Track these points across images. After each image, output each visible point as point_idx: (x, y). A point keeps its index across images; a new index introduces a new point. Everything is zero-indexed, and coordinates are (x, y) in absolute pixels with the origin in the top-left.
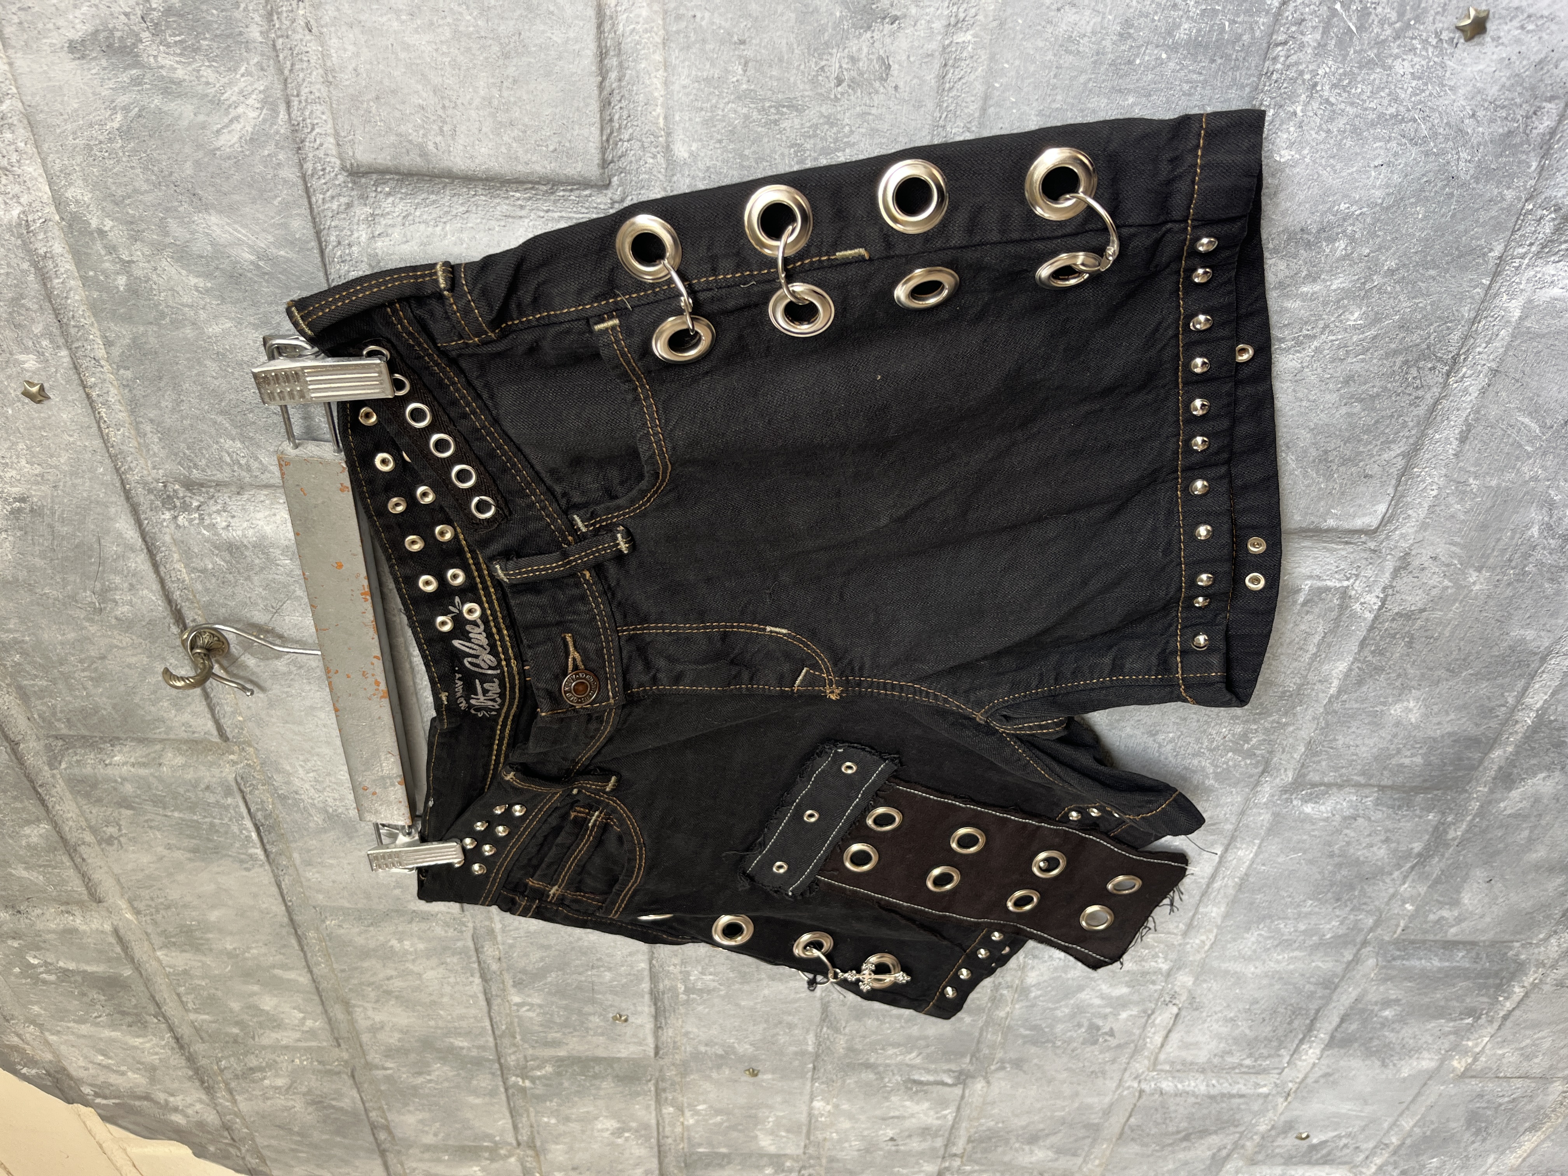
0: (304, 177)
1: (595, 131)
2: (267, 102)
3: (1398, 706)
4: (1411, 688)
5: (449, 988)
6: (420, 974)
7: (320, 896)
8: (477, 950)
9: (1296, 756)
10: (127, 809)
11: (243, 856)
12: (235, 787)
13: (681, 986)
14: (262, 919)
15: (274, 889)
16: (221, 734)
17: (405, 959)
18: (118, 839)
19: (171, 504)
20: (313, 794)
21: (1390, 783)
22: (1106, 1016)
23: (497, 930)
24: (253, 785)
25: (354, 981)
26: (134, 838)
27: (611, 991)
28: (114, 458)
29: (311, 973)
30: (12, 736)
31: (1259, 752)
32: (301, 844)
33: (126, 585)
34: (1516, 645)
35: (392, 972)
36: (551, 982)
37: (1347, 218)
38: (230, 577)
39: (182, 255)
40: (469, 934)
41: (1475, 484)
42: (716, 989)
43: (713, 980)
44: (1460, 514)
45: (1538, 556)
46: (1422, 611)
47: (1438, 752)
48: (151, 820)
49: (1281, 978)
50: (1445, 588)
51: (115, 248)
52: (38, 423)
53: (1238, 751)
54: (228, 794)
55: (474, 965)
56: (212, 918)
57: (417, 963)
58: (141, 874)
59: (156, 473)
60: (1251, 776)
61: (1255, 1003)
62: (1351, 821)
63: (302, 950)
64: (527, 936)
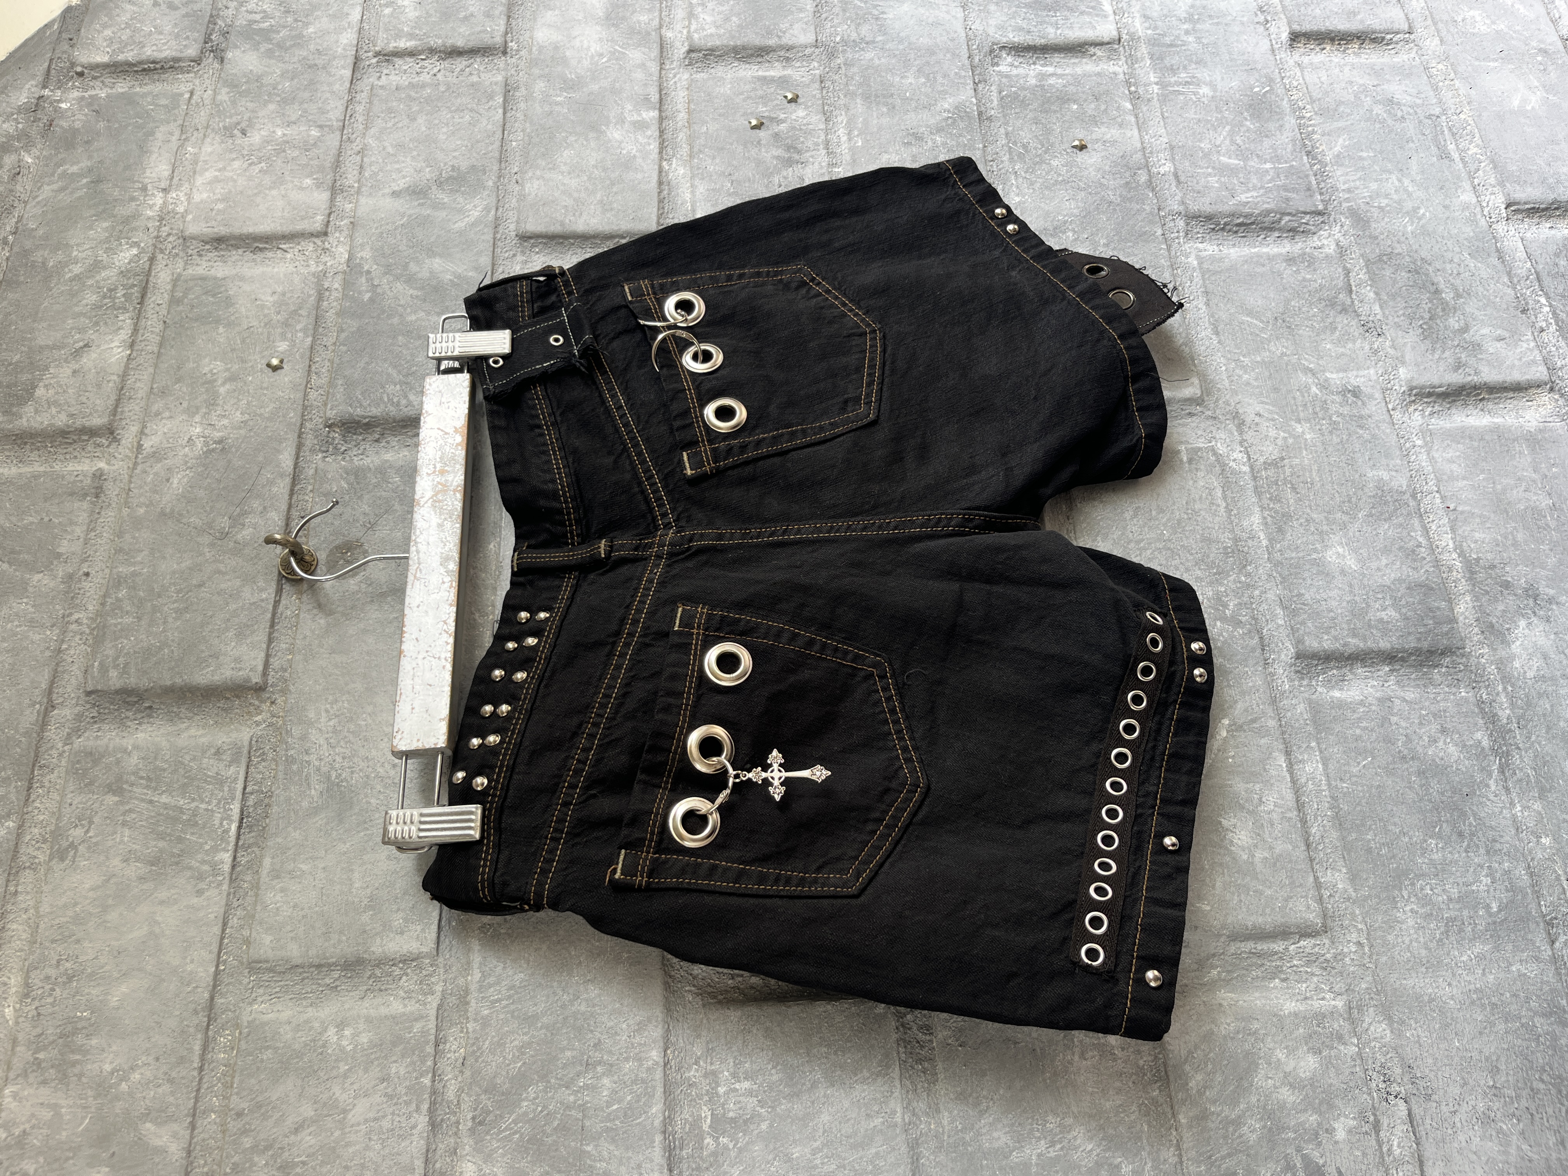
0: (494, 239)
1: (655, 210)
2: (487, 209)
3: (1329, 553)
4: (1327, 533)
5: (378, 1147)
6: (345, 1111)
7: (267, 939)
8: (437, 1045)
9: (1281, 622)
10: (114, 794)
11: (206, 868)
12: (245, 751)
13: (705, 1112)
14: (177, 995)
15: (217, 930)
16: (265, 674)
17: (335, 1073)
18: (76, 848)
19: (326, 447)
20: (325, 751)
21: (1389, 646)
22: (1317, 1134)
23: (473, 987)
24: (263, 753)
25: (247, 1142)
26: (96, 844)
27: (608, 1130)
28: (305, 407)
29: (193, 1126)
30: (55, 696)
31: (1244, 619)
32: (279, 840)
33: (260, 508)
34: (1380, 485)
35: (307, 1110)
36: (526, 1114)
37: (1065, 222)
38: (347, 497)
39: (410, 280)
40: (435, 1005)
41: (1246, 360)
42: (755, 1117)
43: (750, 1093)
44: (1252, 381)
45: (1333, 408)
46: (1282, 459)
47: (1403, 602)
48: (130, 811)
49: (1494, 1006)
50: (1285, 439)
51: (372, 279)
52: (265, 385)
53: (1224, 619)
54: (235, 760)
55: (427, 1081)
56: (114, 1001)
57: (349, 1081)
58: (70, 913)
59: (331, 414)
60: (1253, 650)
61: (1495, 1070)
62: (1389, 704)
63: (201, 1069)
64: (509, 997)
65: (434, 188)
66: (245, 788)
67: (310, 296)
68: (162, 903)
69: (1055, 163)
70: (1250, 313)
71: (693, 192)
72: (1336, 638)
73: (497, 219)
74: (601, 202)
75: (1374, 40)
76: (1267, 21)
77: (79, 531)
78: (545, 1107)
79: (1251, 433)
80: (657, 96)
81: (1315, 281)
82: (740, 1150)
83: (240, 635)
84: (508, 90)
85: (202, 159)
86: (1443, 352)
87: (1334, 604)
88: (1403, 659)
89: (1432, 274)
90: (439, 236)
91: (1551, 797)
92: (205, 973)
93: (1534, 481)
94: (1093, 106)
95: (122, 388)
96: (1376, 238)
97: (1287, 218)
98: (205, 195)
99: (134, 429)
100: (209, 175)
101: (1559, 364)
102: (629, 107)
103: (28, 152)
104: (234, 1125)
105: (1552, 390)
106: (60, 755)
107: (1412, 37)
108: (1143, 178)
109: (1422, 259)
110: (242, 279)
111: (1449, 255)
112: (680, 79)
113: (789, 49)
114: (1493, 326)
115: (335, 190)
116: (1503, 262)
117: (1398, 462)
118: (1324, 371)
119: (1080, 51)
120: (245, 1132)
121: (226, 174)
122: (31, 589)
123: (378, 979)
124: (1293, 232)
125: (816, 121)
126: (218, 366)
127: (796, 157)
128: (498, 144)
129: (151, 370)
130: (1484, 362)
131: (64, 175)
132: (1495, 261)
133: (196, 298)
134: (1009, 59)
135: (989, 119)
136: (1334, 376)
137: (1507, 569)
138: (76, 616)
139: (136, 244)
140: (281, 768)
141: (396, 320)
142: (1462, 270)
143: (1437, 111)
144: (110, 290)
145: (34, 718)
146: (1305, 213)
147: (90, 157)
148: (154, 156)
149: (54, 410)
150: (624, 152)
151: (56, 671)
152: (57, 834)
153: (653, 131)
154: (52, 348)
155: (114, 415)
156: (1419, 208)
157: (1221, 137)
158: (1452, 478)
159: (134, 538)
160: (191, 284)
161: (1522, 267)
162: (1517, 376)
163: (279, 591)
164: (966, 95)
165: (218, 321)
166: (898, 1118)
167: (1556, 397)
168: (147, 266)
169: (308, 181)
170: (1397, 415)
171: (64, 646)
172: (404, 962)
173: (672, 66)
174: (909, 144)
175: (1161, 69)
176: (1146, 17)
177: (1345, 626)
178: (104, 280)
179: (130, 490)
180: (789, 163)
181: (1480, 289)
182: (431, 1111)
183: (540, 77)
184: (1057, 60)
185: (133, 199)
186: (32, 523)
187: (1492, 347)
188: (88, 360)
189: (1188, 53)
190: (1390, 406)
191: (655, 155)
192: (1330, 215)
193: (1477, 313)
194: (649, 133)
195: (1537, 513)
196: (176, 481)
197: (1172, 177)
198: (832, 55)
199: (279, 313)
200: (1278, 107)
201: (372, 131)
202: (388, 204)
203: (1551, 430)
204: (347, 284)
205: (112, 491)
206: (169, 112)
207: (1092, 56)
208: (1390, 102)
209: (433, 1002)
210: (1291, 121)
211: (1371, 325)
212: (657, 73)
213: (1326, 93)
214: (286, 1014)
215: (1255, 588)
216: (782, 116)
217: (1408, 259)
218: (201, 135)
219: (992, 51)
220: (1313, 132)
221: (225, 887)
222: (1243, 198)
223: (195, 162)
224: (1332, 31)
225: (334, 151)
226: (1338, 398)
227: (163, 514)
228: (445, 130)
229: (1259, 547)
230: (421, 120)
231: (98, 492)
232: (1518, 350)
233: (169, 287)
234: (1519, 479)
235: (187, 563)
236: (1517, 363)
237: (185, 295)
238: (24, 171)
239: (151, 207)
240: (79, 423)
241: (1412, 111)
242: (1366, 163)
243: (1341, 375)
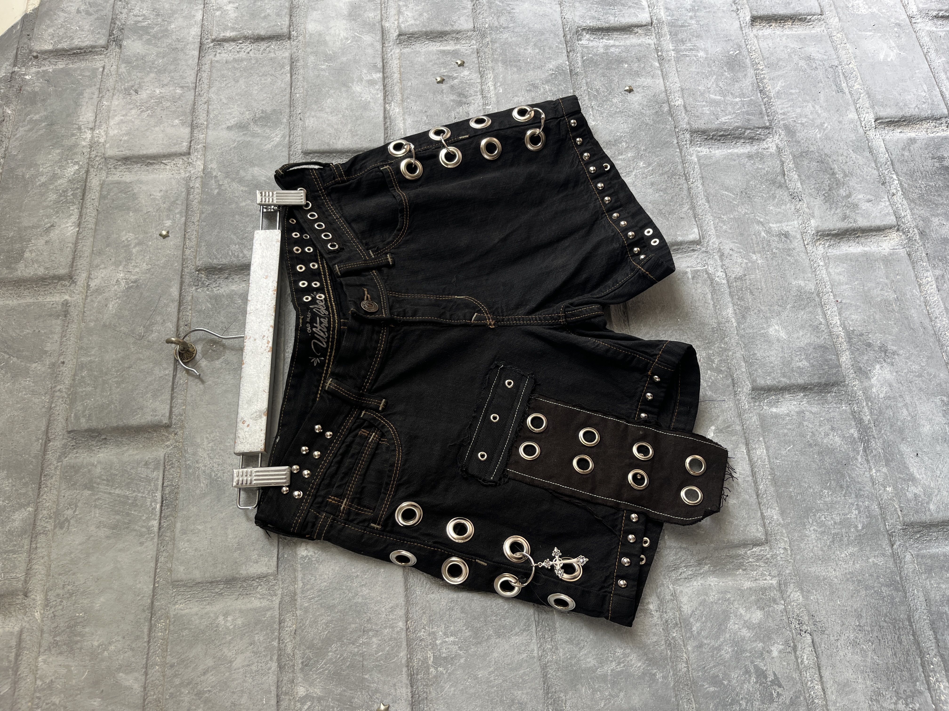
0: (289, 154)
1: (383, 134)
2: (284, 136)
3: (771, 329)
4: (770, 318)
5: (250, 680)
6: (231, 662)
7: (182, 569)
8: (280, 623)
9: (744, 370)
10: (88, 490)
11: (144, 530)
12: (162, 462)
13: (430, 654)
14: (133, 602)
15: (153, 565)
16: (170, 417)
17: (224, 641)
18: (69, 522)
19: (197, 283)
20: (207, 461)
21: (803, 382)
22: (762, 654)
23: (298, 591)
24: (172, 463)
25: (177, 681)
26: (80, 519)
27: (377, 666)
28: (183, 260)
29: (146, 674)
30: (50, 434)
31: (723, 369)
32: (185, 513)
33: (161, 321)
34: (800, 289)
35: (210, 662)
36: (331, 659)
37: (621, 137)
38: (211, 313)
39: (241, 181)
40: (278, 602)
41: (725, 218)
42: (457, 656)
43: (454, 643)
44: (728, 230)
45: (774, 245)
46: (745, 275)
47: (811, 357)
48: (99, 499)
49: (859, 581)
50: (746, 263)
51: (218, 181)
52: (159, 247)
53: (712, 369)
54: (156, 468)
55: (275, 643)
56: (97, 606)
57: (232, 645)
58: (68, 558)
59: (199, 263)
60: (728, 386)
61: (859, 617)
62: (802, 415)
63: (149, 642)
64: (319, 596)
65: (252, 124)
66: (163, 484)
67: (182, 192)
68: (120, 550)
69: (615, 100)
70: (727, 189)
71: (404, 123)
72: (774, 379)
73: (290, 142)
74: (351, 130)
75: (800, 20)
76: (738, 10)
77: (56, 337)
78: (341, 655)
79: (728, 260)
80: (381, 64)
81: (764, 169)
82: (450, 674)
83: (155, 396)
84: (293, 61)
85: (112, 109)
86: (836, 210)
87: (773, 359)
88: (811, 389)
89: (831, 163)
90: (256, 154)
91: (893, 464)
92: (148, 589)
93: (886, 284)
94: (636, 65)
95: (75, 251)
96: (799, 142)
97: (748, 131)
98: (116, 132)
99: (84, 275)
100: (117, 119)
101: (903, 214)
102: (365, 71)
103: (8, 106)
104: (169, 673)
105: (898, 230)
106: (56, 468)
107: (823, 17)
108: (666, 109)
109: (825, 154)
110: (141, 182)
111: (841, 151)
112: (394, 53)
113: (458, 32)
114: (865, 193)
115: (193, 127)
116: (872, 155)
117: (810, 275)
118: (769, 223)
119: (629, 31)
120: (175, 676)
121: (128, 118)
122: (31, 373)
123: (245, 588)
124: (752, 139)
125: (475, 77)
126: (131, 236)
127: (464, 100)
128: (288, 96)
129: (92, 239)
130: (859, 215)
131: (31, 121)
132: (867, 154)
133: (115, 195)
134: (588, 36)
135: (577, 74)
136: (774, 225)
137: (870, 336)
138: (58, 387)
139: (77, 163)
140: (183, 471)
141: (233, 206)
142: (848, 160)
143: (836, 63)
144: (64, 192)
145: (39, 447)
146: (759, 128)
147: (46, 110)
148: (84, 108)
149: (36, 265)
150: (363, 99)
151: (49, 420)
152: (57, 513)
153: (379, 86)
154: (32, 228)
155: (72, 268)
156: (824, 123)
157: (711, 82)
158: (840, 284)
159: (89, 340)
160: (111, 186)
161: (883, 157)
162: (878, 223)
163: (175, 369)
164: (562, 60)
165: (129, 209)
166: (535, 654)
167: (901, 234)
168: (84, 176)
169: (177, 121)
170: (809, 248)
171: (53, 405)
172: (259, 578)
173: (390, 44)
174: (530, 90)
175: (676, 41)
176: (667, 9)
177: (779, 371)
178: (60, 185)
179: (84, 312)
180: (460, 104)
181: (858, 171)
182: (279, 660)
183: (311, 53)
184: (616, 36)
185: (73, 135)
186: (28, 333)
187: (865, 206)
188: (54, 235)
189: (692, 31)
190: (806, 243)
191: (381, 101)
192: (773, 129)
193: (856, 186)
194: (377, 87)
195: (887, 303)
196: (111, 306)
197: (682, 108)
198: (483, 36)
199: (164, 203)
200: (744, 63)
201: (213, 89)
202: (225, 134)
203: (897, 254)
204: (204, 185)
205: (74, 312)
206: (91, 80)
207: (636, 33)
208: (809, 58)
209: (277, 600)
210: (751, 72)
211: (795, 194)
212: (380, 50)
213: (772, 54)
214: (195, 609)
215: (729, 350)
216: (455, 75)
217: (817, 154)
218: (111, 94)
219: (577, 32)
220: (764, 78)
221: (156, 540)
222: (723, 119)
223: (109, 111)
224: (776, 15)
225: (191, 103)
226: (776, 239)
227: (105, 326)
228: (256, 88)
229: (732, 327)
230: (242, 81)
231: (66, 314)
232: (880, 207)
233: (98, 188)
234: (878, 283)
235: (121, 354)
236: (878, 215)
237: (108, 194)
238: (7, 119)
239: (84, 139)
240: (51, 273)
241: (821, 64)
242: (794, 96)
243: (778, 225)
